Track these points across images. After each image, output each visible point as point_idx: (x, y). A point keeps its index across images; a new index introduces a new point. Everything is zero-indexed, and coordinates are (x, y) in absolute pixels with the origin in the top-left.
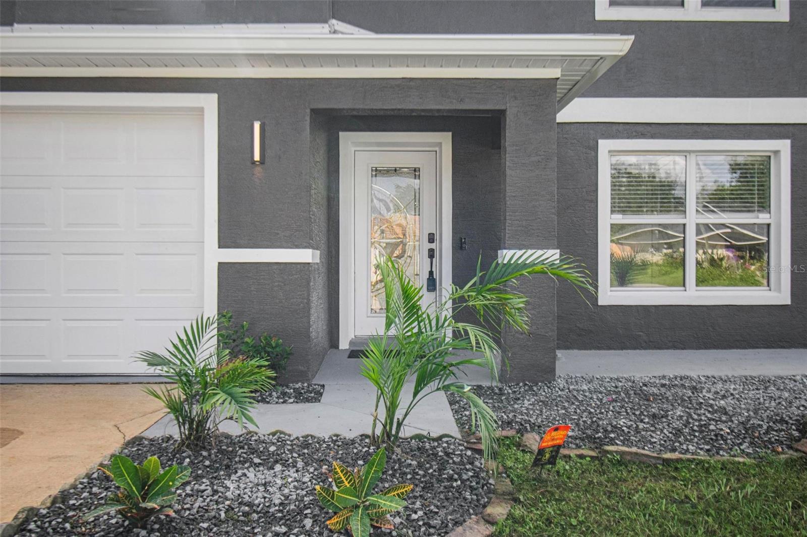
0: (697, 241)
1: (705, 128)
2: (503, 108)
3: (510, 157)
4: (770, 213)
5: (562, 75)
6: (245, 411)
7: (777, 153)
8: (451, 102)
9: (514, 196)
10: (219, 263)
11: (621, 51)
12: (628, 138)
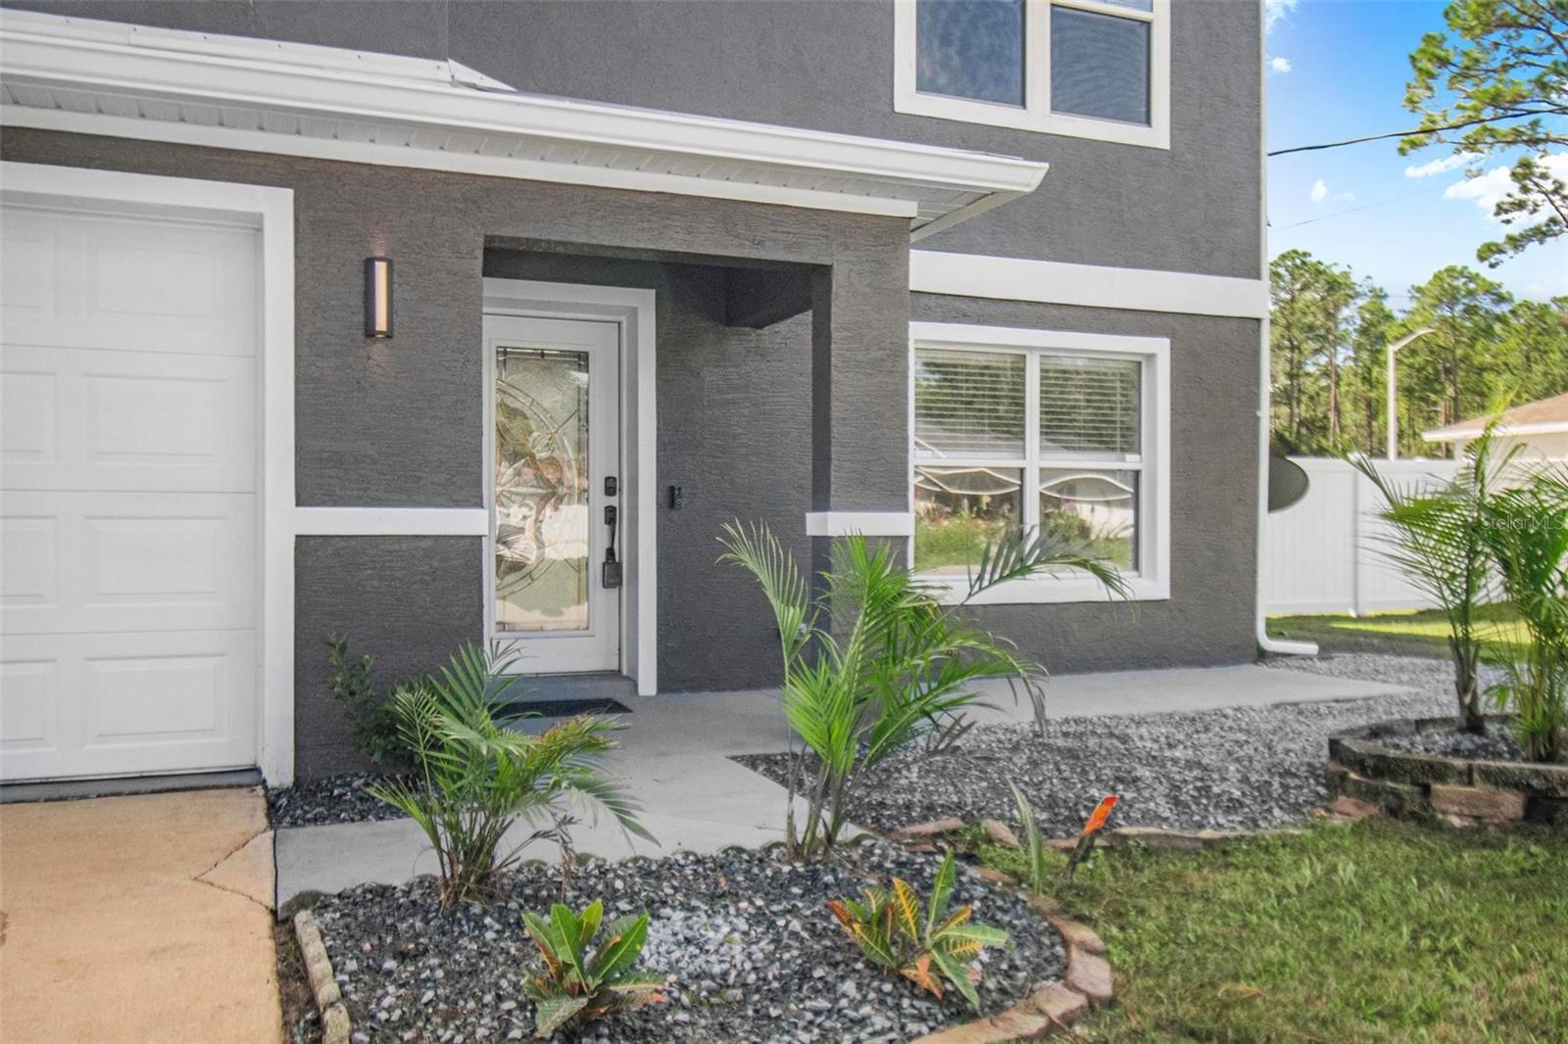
0: (1041, 494)
1: (1054, 312)
2: (829, 263)
3: (839, 349)
4: (1140, 453)
5: (920, 213)
6: (627, 817)
7: (1151, 357)
8: (741, 245)
9: (844, 419)
10: (297, 536)
11: (1027, 185)
12: (943, 321)
